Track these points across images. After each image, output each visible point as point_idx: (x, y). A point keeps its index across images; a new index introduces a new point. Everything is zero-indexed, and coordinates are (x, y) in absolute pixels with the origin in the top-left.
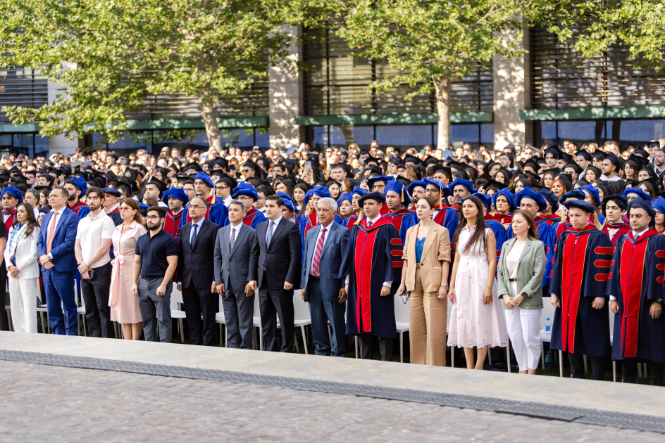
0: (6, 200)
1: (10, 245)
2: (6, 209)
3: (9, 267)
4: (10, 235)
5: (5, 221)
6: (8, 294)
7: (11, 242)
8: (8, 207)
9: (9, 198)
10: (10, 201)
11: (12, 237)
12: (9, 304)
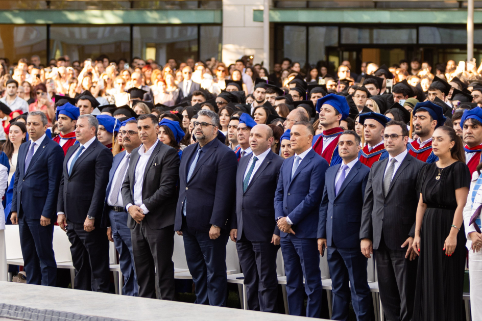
0: (468, 130)
1: (473, 200)
2: (469, 143)
3: (470, 234)
4: (473, 185)
5: (467, 164)
6: (468, 274)
7: (474, 194)
8: (472, 140)
9: (473, 127)
10: (475, 131)
11: (476, 188)
12: (468, 291)
